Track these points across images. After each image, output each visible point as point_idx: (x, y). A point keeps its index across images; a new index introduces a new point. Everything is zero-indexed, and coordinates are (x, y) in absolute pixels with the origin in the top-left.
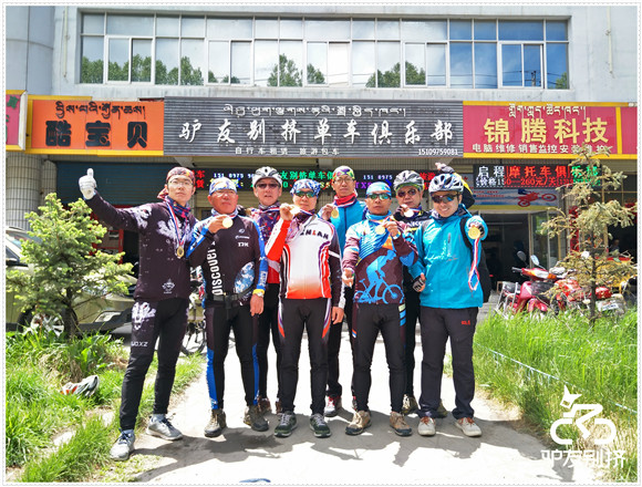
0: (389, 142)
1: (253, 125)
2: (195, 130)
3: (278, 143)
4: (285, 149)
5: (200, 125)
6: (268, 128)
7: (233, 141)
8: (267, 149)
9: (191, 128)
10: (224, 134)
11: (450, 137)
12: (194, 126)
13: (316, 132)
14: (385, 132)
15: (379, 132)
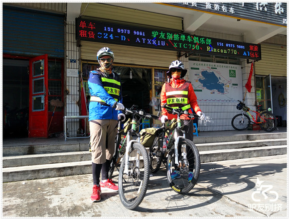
0: (266, 9)
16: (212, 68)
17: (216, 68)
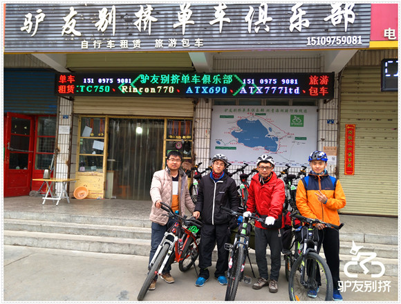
0: (267, 29)
1: (102, 14)
2: (38, 21)
3: (130, 35)
4: (138, 41)
5: (43, 15)
6: (119, 17)
7: (78, 34)
8: (117, 42)
9: (33, 20)
10: (69, 25)
11: (352, 20)
12: (37, 17)
13: (175, 20)
14: (263, 17)
15: (256, 17)
16: (256, 114)
17: (265, 114)
